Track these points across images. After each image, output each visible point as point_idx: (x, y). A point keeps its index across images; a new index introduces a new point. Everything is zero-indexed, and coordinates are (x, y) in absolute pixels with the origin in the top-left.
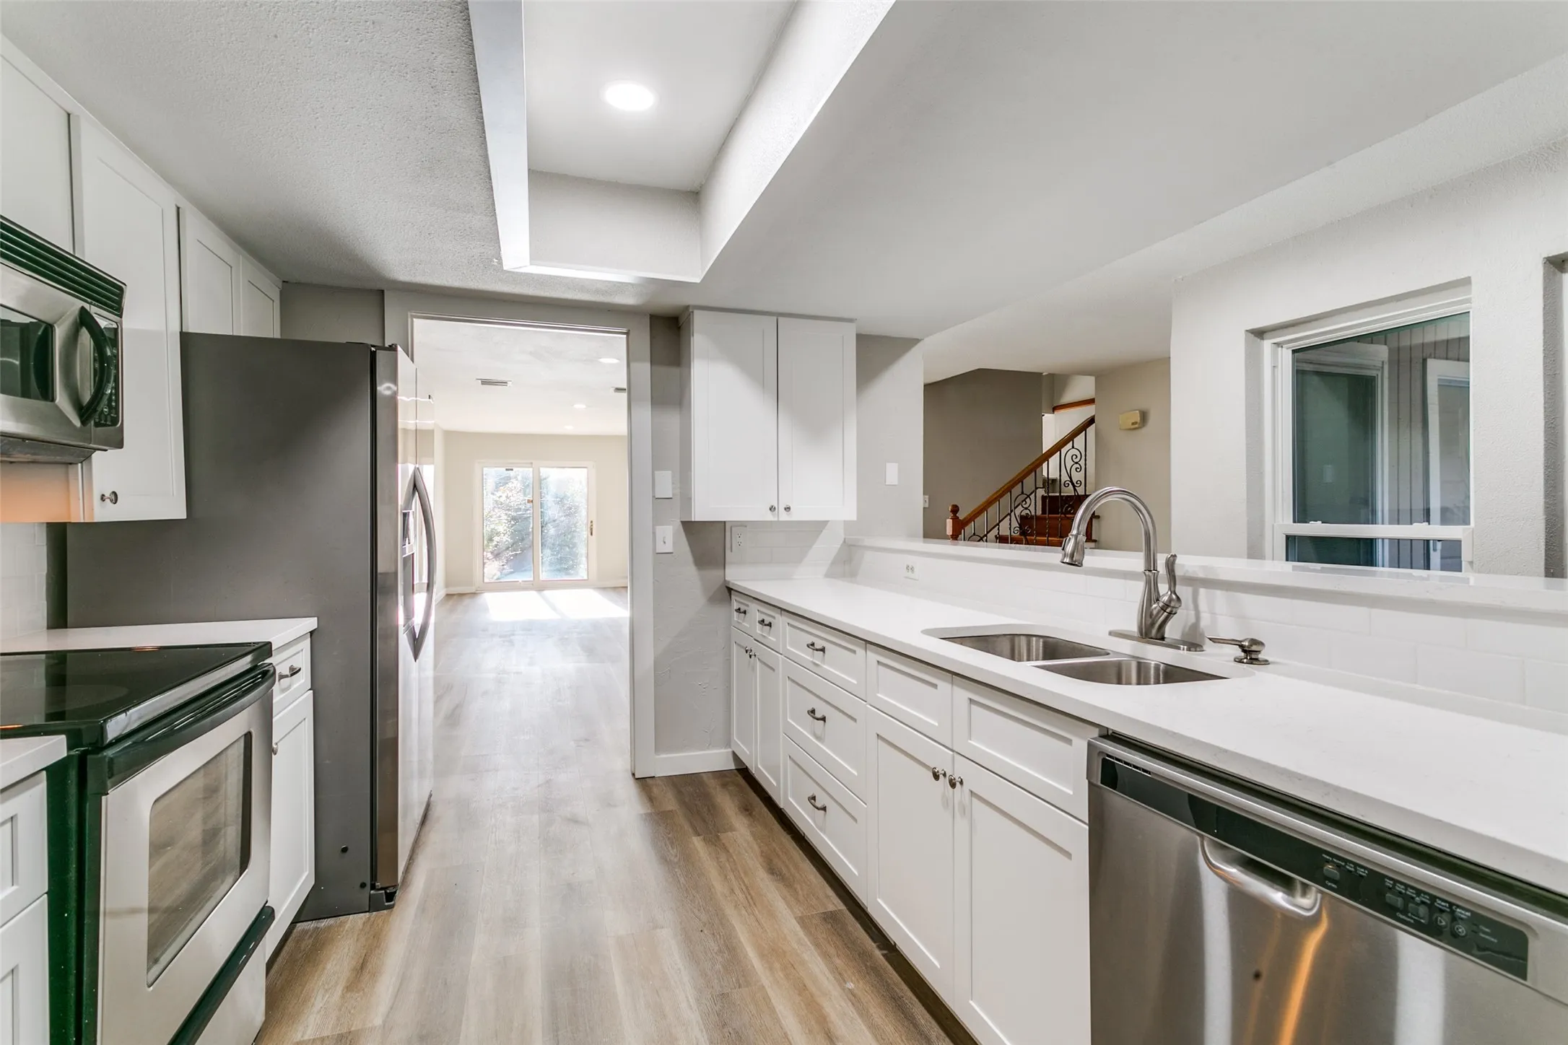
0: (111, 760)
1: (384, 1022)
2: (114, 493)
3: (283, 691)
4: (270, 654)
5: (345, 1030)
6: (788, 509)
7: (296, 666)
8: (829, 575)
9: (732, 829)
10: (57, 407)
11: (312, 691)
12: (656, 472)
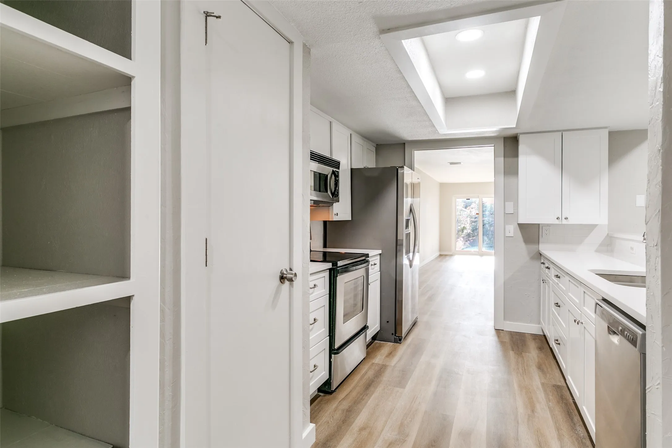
0: (338, 270)
1: (394, 366)
2: (337, 213)
3: (372, 269)
4: (368, 257)
5: (384, 364)
6: (566, 218)
7: (376, 263)
8: (597, 251)
9: (529, 352)
10: (328, 194)
11: (380, 272)
12: (506, 203)
